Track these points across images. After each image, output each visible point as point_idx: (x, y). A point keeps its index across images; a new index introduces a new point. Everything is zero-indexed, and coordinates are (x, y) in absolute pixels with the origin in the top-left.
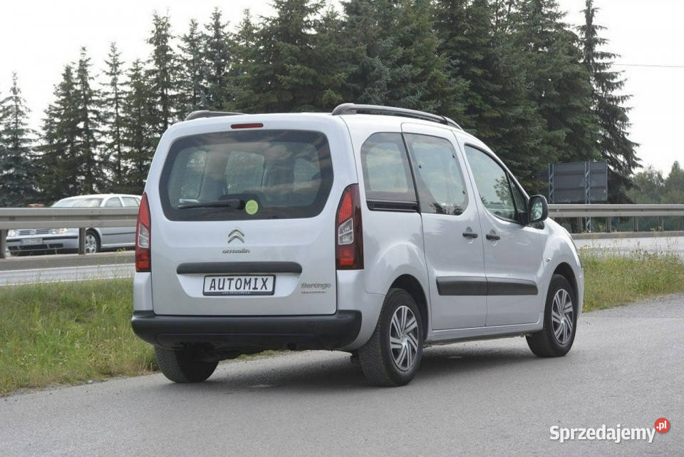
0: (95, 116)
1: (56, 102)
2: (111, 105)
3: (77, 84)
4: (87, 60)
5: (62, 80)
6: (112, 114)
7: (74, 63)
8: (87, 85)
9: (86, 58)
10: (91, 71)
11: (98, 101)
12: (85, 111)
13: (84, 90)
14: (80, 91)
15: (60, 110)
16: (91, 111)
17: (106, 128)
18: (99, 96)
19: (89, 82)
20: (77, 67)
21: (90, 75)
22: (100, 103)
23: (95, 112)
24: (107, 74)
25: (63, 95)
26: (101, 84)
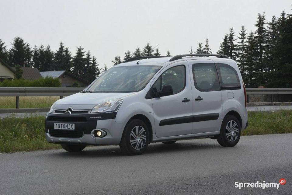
0: (235, 54)
1: (221, 50)
2: (241, 50)
3: (228, 43)
4: (233, 34)
5: (223, 41)
6: (241, 53)
7: (228, 35)
8: (232, 43)
9: (233, 33)
10: (235, 37)
11: (236, 49)
12: (231, 53)
13: (231, 45)
14: (230, 45)
15: (222, 52)
16: (233, 52)
17: (238, 59)
18: (236, 47)
19: (233, 42)
20: (229, 36)
21: (234, 39)
22: (237, 50)
23: (235, 53)
24: (240, 38)
25: (224, 47)
26: (237, 42)
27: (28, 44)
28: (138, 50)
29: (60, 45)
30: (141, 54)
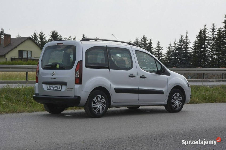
0: (207, 44)
1: (197, 40)
2: (212, 40)
3: (202, 35)
4: (206, 29)
5: (198, 34)
6: (212, 43)
7: (202, 29)
8: (205, 35)
9: (206, 28)
10: (207, 31)
11: (208, 39)
12: (204, 42)
13: (204, 37)
14: (203, 37)
15: (198, 42)
16: (206, 42)
17: (209, 47)
18: (208, 38)
19: (206, 34)
20: (203, 30)
21: (206, 32)
23: (207, 42)
24: (211, 32)
25: (199, 38)
26: (209, 35)
27: (61, 35)
28: (137, 40)
29: (82, 36)
30: (139, 43)
